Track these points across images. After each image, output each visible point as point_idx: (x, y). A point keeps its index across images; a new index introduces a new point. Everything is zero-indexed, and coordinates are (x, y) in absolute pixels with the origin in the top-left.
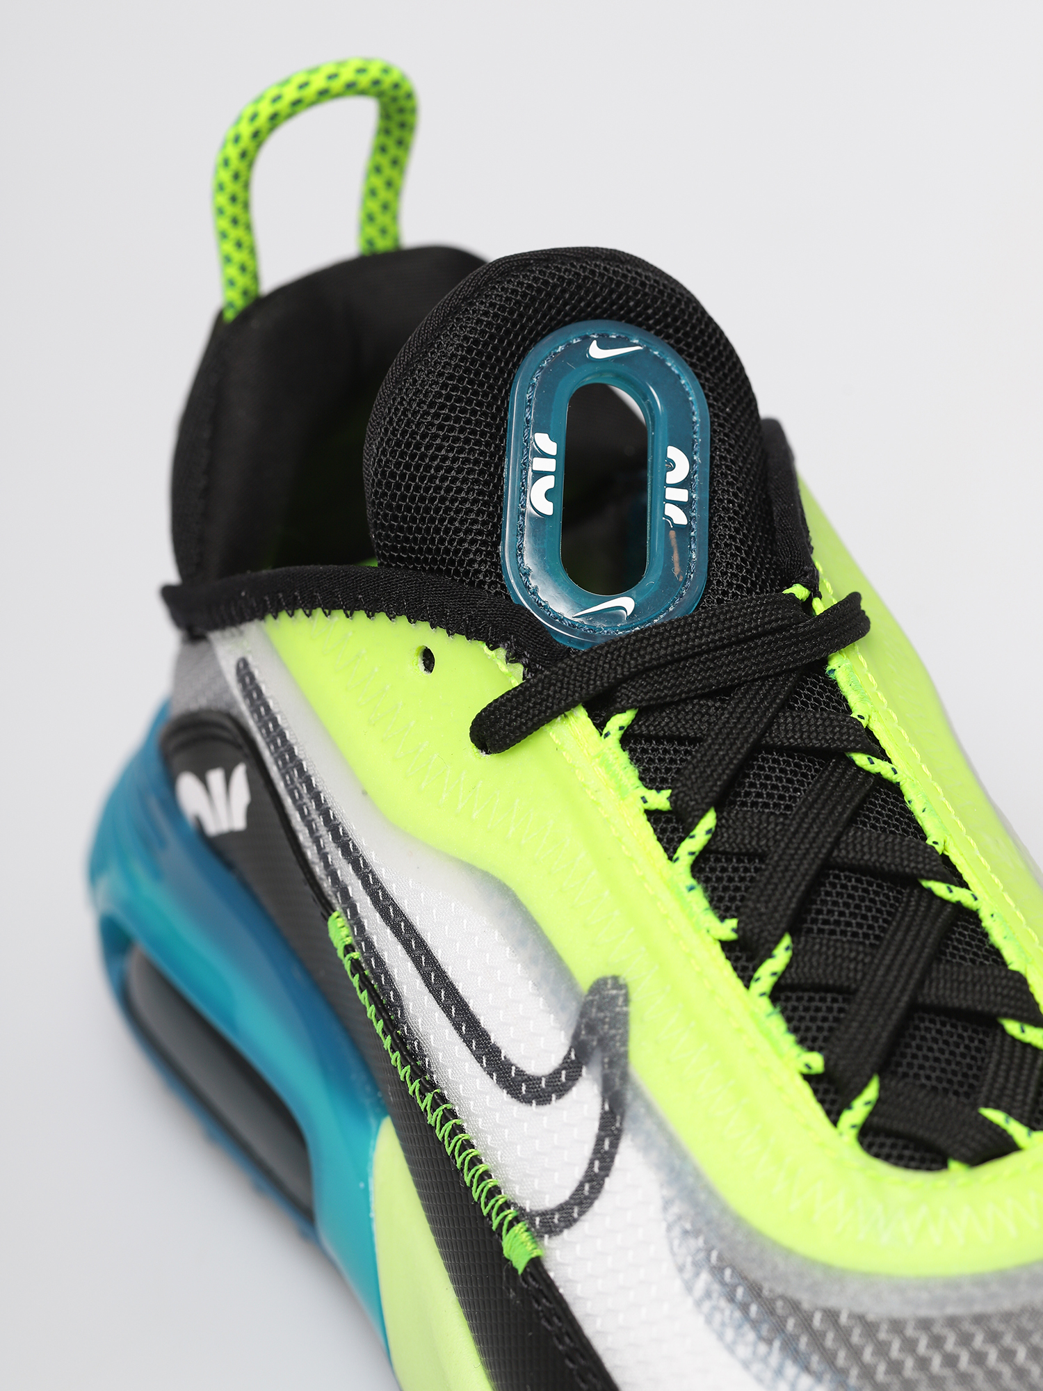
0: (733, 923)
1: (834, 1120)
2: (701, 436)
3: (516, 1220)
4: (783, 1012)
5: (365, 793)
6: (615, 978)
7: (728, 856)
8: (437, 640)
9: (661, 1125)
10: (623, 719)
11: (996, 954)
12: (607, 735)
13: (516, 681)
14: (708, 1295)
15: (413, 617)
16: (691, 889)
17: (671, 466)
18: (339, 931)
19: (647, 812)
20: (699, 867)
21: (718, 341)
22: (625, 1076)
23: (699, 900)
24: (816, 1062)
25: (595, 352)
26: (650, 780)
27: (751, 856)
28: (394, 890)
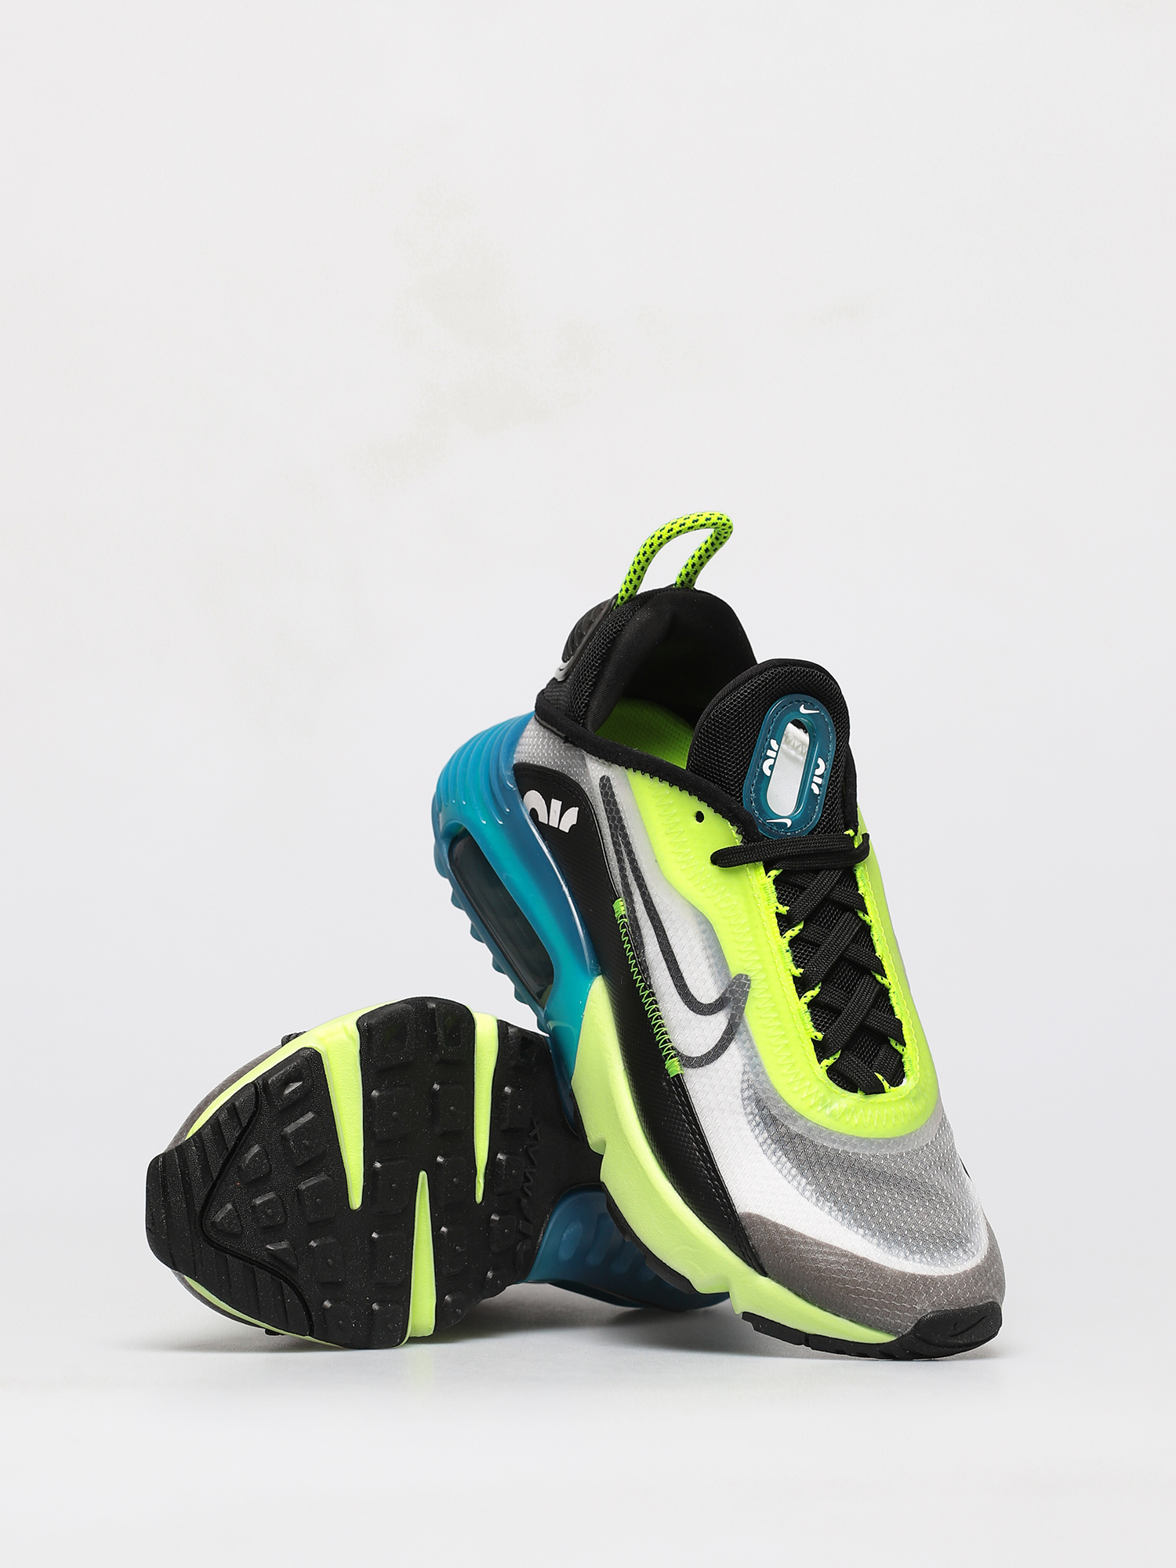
0: (801, 970)
1: (820, 1061)
2: (831, 756)
3: (675, 1056)
4: (811, 1013)
5: (656, 861)
6: (747, 976)
7: (807, 942)
8: (708, 812)
9: (750, 1040)
10: (774, 873)
11: (891, 1008)
12: (769, 877)
13: (738, 843)
14: (749, 1098)
15: (700, 799)
16: (788, 951)
17: (818, 766)
18: (620, 907)
19: (777, 913)
20: (793, 943)
21: (842, 702)
22: (741, 1017)
23: (789, 957)
24: (820, 1036)
25: (802, 710)
26: (781, 900)
27: (812, 943)
28: (656, 900)
